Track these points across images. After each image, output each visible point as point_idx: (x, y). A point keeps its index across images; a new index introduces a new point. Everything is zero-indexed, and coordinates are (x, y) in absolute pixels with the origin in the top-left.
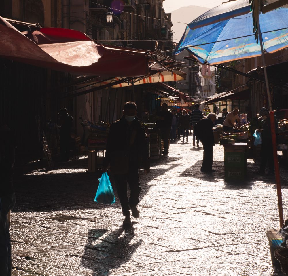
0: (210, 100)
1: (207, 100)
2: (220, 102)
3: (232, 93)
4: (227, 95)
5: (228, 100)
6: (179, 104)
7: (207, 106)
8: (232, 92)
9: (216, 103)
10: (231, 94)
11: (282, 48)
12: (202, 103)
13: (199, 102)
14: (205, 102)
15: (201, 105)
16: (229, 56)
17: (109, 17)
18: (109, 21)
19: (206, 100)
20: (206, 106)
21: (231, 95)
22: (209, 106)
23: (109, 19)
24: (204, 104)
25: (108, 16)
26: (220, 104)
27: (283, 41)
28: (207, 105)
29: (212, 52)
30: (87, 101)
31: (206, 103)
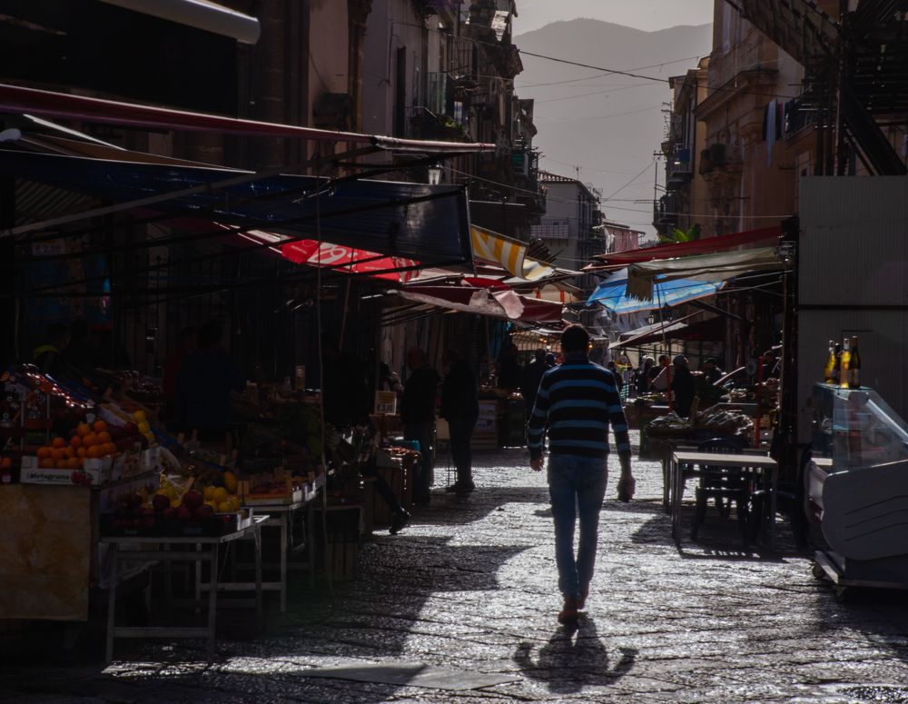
0: (630, 339)
1: (623, 338)
2: (655, 346)
3: (685, 323)
4: (672, 328)
5: (673, 340)
6: (555, 346)
7: (625, 354)
8: (683, 322)
9: (646, 346)
10: (680, 326)
11: (681, 302)
12: (612, 345)
13: (606, 344)
14: (618, 343)
15: (610, 351)
16: (635, 307)
17: (434, 174)
18: (434, 182)
19: (622, 340)
20: (622, 353)
21: (680, 329)
22: (628, 353)
23: (434, 177)
24: (618, 349)
25: (431, 172)
26: (655, 350)
27: (681, 296)
28: (625, 350)
29: (619, 303)
30: (387, 336)
31: (621, 346)
